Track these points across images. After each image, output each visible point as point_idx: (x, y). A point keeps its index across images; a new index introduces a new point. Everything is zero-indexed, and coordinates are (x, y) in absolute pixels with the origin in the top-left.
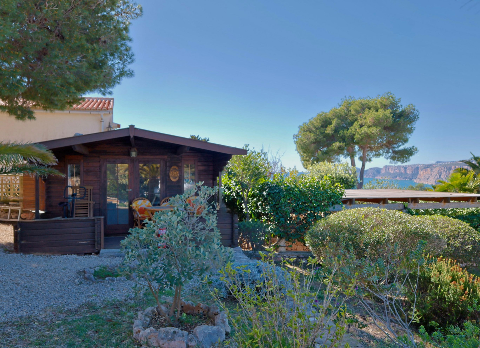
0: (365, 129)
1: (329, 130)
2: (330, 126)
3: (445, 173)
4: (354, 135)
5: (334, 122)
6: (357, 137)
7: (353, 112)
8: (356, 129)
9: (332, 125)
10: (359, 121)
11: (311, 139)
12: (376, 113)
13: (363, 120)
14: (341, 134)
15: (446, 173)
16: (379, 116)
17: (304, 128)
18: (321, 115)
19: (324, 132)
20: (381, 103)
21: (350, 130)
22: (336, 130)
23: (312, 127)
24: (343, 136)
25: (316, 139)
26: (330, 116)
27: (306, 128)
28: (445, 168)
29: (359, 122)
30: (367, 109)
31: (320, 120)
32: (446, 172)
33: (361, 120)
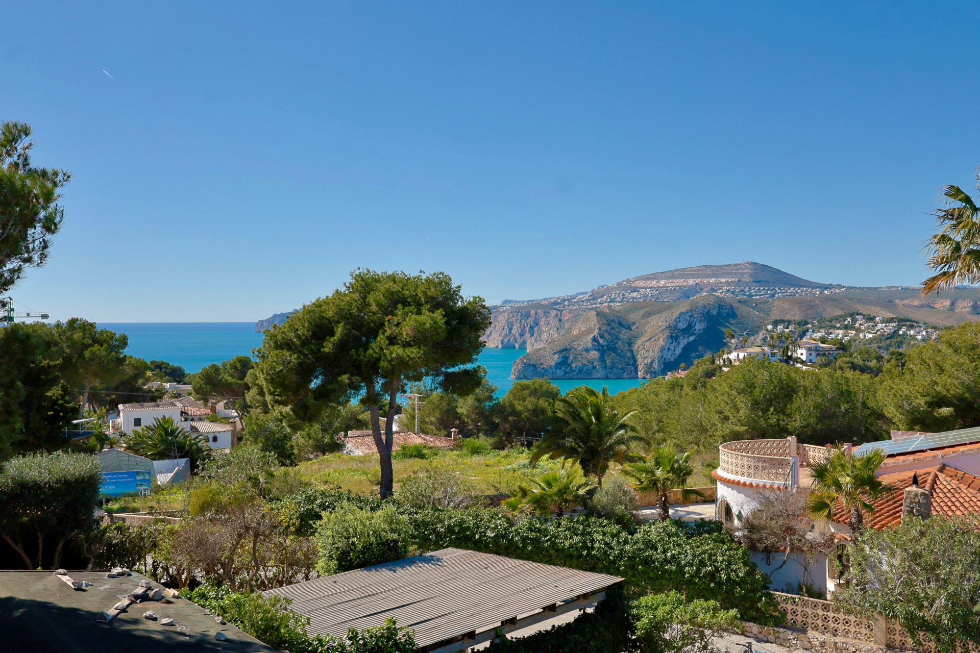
0: (397, 351)
1: (328, 347)
2: (332, 339)
3: (519, 325)
4: (379, 359)
5: (339, 329)
6: (383, 364)
7: (374, 308)
8: (381, 349)
9: (336, 337)
10: (387, 329)
11: (292, 364)
12: (418, 317)
13: (394, 328)
14: (352, 355)
15: (521, 325)
16: (425, 324)
17: (275, 336)
18: (312, 311)
19: (319, 349)
20: (425, 293)
21: (370, 351)
22: (342, 346)
23: (292, 335)
24: (356, 360)
25: (300, 364)
26: (330, 314)
27: (279, 338)
28: (519, 314)
29: (386, 331)
30: (399, 305)
31: (310, 322)
32: (521, 321)
33: (390, 329)
